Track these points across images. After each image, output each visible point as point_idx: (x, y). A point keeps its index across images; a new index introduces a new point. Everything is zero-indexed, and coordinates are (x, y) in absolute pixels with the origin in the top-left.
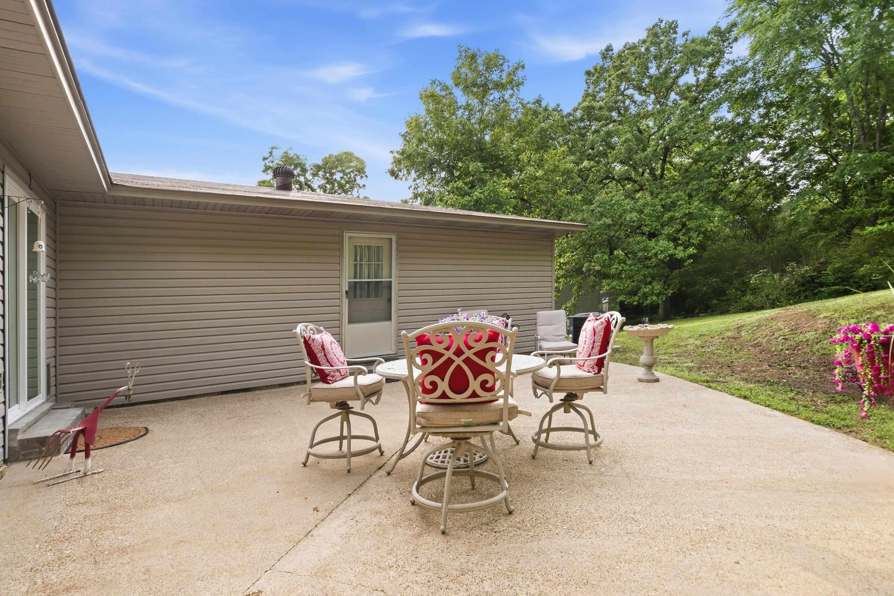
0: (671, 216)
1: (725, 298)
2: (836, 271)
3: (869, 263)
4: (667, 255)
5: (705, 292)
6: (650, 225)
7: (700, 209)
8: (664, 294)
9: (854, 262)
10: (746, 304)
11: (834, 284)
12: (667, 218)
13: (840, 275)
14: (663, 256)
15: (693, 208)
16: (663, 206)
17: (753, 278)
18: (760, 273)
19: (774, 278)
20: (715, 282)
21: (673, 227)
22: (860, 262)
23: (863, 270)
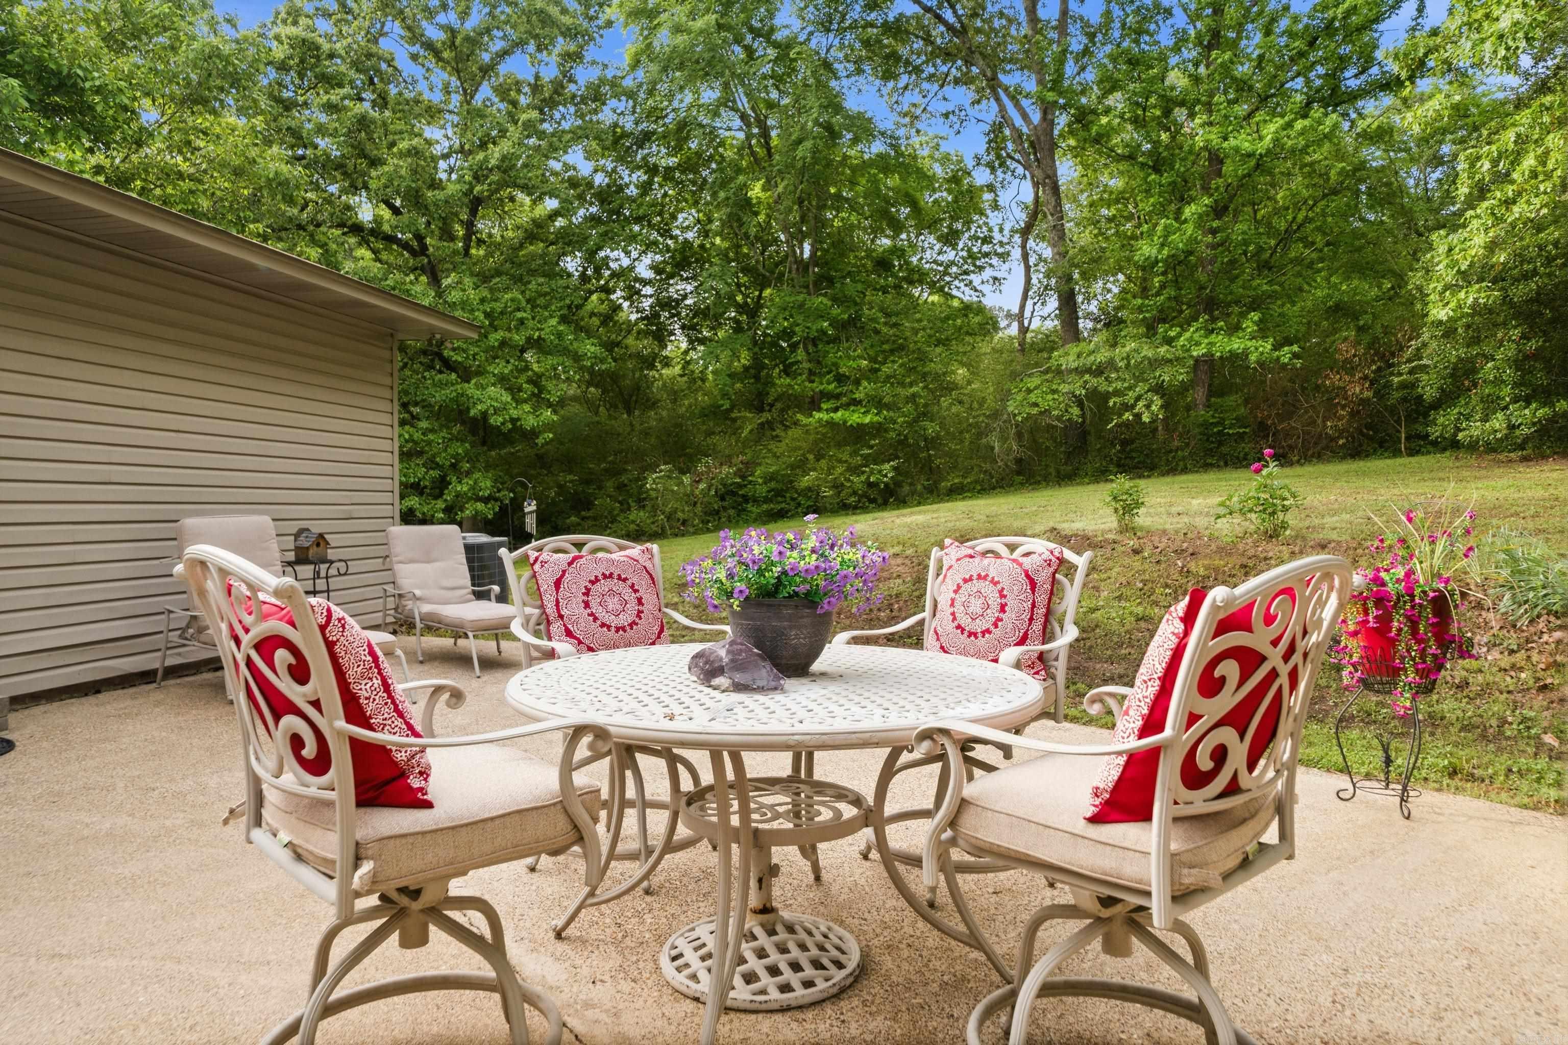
0: (504, 338)
1: (590, 514)
2: (770, 478)
3: (815, 470)
4: (507, 417)
5: (553, 499)
6: (464, 351)
7: (560, 336)
8: (496, 500)
9: (793, 467)
10: (632, 527)
11: (767, 500)
12: (497, 340)
13: (773, 485)
14: (501, 419)
15: (547, 330)
16: (487, 315)
17: (650, 480)
18: (661, 471)
19: (682, 482)
20: (571, 481)
21: (508, 362)
22: (801, 466)
23: (806, 481)
